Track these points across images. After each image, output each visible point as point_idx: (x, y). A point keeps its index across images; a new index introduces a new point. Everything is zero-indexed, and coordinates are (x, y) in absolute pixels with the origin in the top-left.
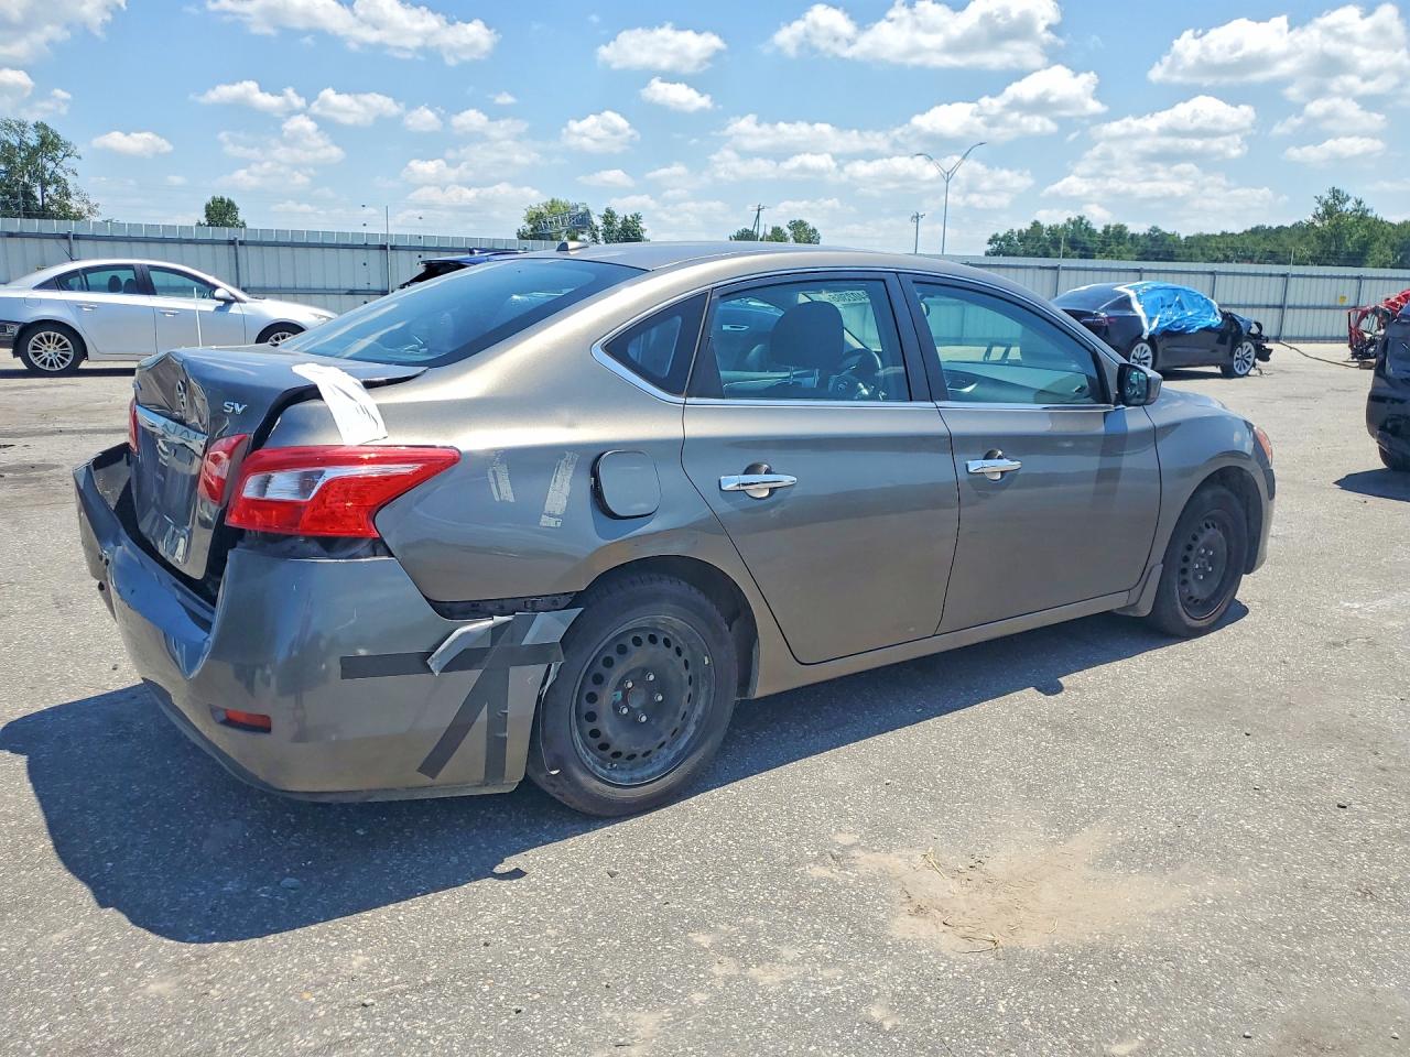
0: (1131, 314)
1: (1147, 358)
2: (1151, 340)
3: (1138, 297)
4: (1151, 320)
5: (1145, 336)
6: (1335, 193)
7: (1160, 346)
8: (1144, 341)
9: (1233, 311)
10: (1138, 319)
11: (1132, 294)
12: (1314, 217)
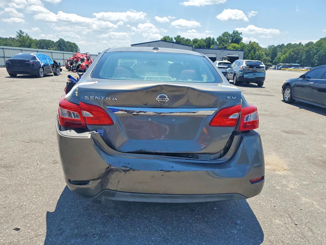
0: (37, 61)
1: (42, 72)
2: (43, 68)
3: (37, 57)
4: (42, 62)
5: (41, 66)
6: (21, 31)
7: (44, 68)
8: (41, 67)
9: (55, 60)
10: (39, 62)
11: (36, 56)
12: (17, 36)
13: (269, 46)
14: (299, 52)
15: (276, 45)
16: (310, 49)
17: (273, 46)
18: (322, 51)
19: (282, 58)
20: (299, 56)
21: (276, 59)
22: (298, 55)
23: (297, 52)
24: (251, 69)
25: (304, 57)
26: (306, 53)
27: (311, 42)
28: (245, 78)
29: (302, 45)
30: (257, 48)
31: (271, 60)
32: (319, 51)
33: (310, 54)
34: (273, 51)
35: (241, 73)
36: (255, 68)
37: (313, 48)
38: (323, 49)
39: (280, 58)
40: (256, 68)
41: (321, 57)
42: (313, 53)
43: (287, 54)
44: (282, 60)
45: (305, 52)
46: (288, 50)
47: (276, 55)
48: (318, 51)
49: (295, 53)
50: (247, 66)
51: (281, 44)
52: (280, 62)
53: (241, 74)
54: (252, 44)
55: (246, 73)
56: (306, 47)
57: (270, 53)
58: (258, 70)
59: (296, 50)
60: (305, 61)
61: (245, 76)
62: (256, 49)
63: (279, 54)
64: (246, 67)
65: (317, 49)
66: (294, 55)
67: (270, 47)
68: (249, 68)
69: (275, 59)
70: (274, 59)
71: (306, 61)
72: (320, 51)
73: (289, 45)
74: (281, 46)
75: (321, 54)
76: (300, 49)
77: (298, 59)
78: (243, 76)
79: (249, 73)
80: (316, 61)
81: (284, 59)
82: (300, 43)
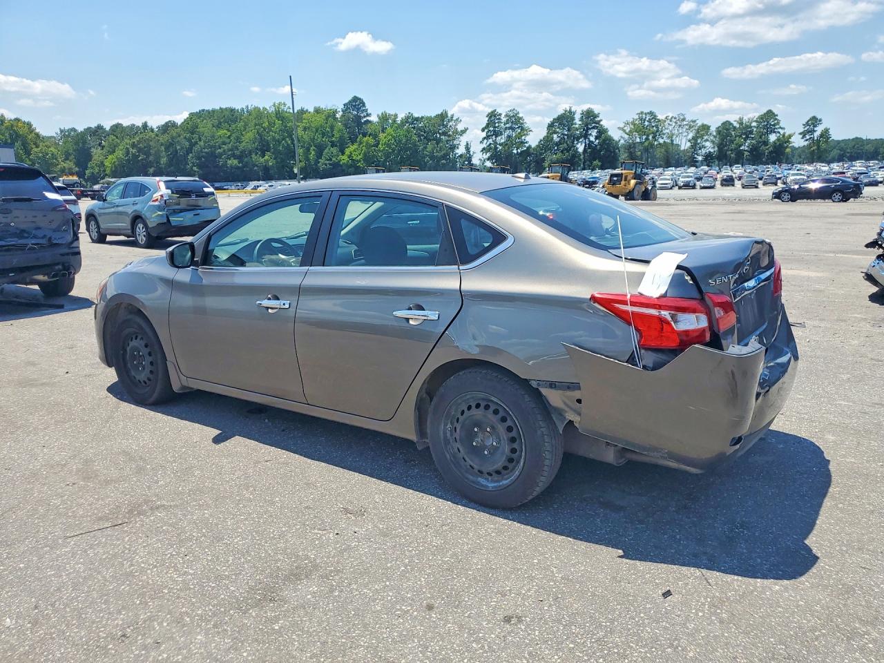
13: (61, 131)
14: (149, 147)
15: (80, 129)
16: (173, 138)
17: (74, 130)
18: (202, 143)
19: (107, 163)
20: (151, 158)
21: (92, 168)
22: (148, 154)
23: (145, 147)
24: (184, 201)
25: (165, 159)
26: (167, 149)
27: (170, 121)
28: (174, 227)
29: (152, 130)
30: (30, 137)
31: (77, 169)
32: (194, 145)
33: (176, 151)
34: (77, 143)
35: (160, 213)
36: (194, 197)
37: (179, 136)
38: (203, 138)
39: (102, 163)
40: (197, 196)
41: (203, 159)
42: (182, 148)
43: (120, 153)
44: (111, 170)
45: (163, 148)
46: (119, 142)
47: (89, 157)
48: (192, 145)
49: (140, 150)
50: (173, 193)
51: (93, 125)
52: (106, 175)
53: (162, 216)
54: (12, 126)
55: (175, 212)
56: (163, 133)
57: (71, 151)
58: (201, 201)
59: (139, 142)
60: (169, 170)
61: (175, 220)
62: (29, 141)
63: (97, 153)
64: (170, 198)
65: (189, 140)
66: (139, 156)
67: (66, 134)
68: (178, 197)
69: (89, 166)
70: (86, 168)
71: (172, 168)
72: (196, 143)
73: (117, 128)
74: (97, 131)
75: (201, 151)
76: (148, 139)
77: (150, 165)
78: (168, 220)
79: (182, 211)
80: (195, 168)
81: (115, 167)
82: (145, 125)
